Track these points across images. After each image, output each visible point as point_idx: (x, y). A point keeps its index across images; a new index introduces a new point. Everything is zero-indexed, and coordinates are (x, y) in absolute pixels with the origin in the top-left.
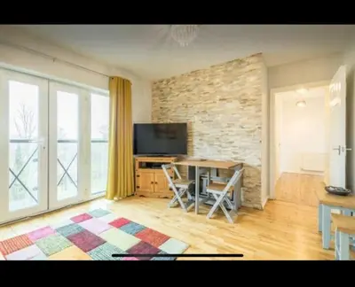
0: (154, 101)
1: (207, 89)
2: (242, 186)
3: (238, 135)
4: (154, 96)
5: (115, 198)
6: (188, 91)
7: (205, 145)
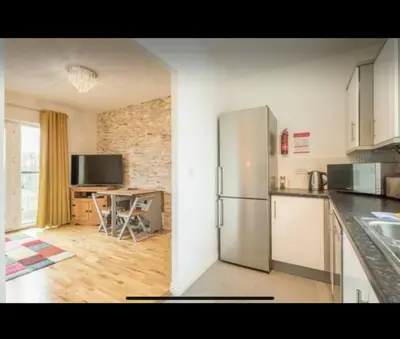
0: (98, 133)
1: (139, 123)
2: (163, 211)
3: (159, 166)
4: (98, 127)
5: (47, 227)
6: (125, 124)
7: (138, 175)
